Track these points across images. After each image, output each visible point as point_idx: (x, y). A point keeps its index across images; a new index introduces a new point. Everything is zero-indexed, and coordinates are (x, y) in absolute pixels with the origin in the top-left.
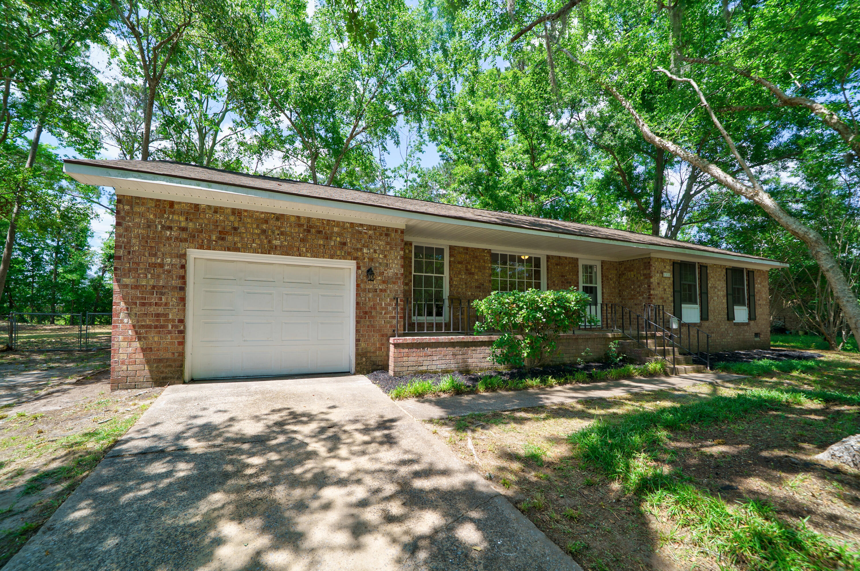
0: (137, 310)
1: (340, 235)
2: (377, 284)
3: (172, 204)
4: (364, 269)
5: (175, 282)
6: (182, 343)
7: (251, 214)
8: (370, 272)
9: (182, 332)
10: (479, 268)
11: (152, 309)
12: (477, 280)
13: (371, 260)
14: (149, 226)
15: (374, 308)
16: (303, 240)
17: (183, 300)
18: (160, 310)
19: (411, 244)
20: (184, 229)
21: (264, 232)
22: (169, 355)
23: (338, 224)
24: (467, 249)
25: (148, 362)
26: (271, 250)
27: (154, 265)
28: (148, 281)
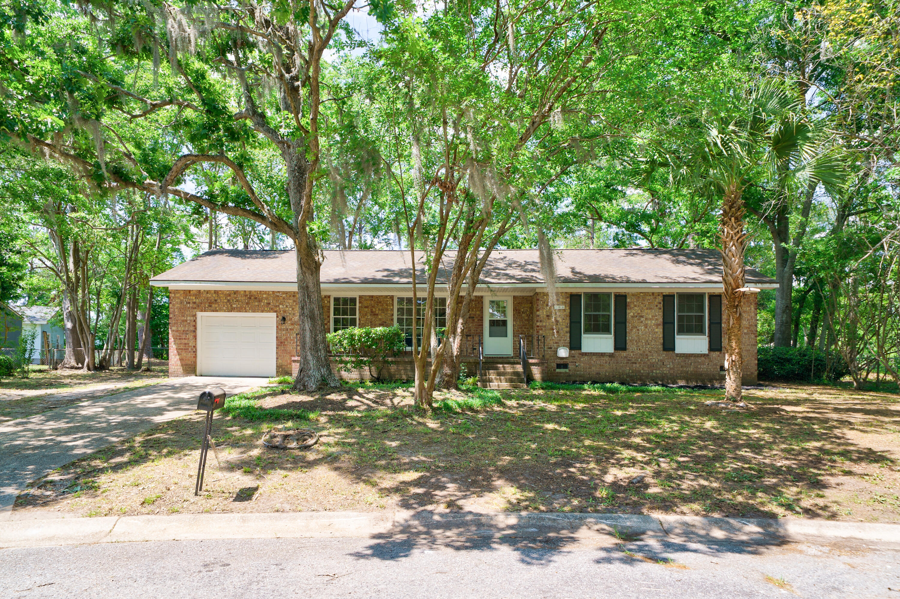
0: (178, 341)
1: (267, 299)
2: (288, 324)
3: (190, 291)
4: (281, 317)
5: (192, 328)
6: (195, 357)
7: (222, 292)
8: (284, 319)
9: (195, 352)
10: (382, 310)
11: (183, 341)
12: (380, 319)
13: (285, 312)
14: (181, 302)
15: (286, 339)
16: (247, 304)
17: (195, 337)
18: (186, 341)
19: (329, 297)
20: (195, 303)
21: (229, 301)
22: (189, 363)
23: (265, 293)
24: (372, 296)
25: (182, 365)
26: (232, 310)
27: (183, 321)
28: (181, 329)
